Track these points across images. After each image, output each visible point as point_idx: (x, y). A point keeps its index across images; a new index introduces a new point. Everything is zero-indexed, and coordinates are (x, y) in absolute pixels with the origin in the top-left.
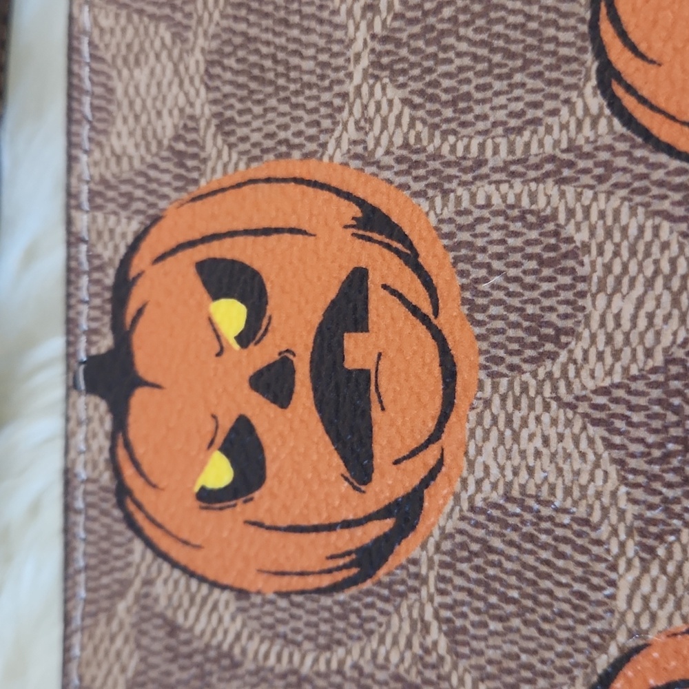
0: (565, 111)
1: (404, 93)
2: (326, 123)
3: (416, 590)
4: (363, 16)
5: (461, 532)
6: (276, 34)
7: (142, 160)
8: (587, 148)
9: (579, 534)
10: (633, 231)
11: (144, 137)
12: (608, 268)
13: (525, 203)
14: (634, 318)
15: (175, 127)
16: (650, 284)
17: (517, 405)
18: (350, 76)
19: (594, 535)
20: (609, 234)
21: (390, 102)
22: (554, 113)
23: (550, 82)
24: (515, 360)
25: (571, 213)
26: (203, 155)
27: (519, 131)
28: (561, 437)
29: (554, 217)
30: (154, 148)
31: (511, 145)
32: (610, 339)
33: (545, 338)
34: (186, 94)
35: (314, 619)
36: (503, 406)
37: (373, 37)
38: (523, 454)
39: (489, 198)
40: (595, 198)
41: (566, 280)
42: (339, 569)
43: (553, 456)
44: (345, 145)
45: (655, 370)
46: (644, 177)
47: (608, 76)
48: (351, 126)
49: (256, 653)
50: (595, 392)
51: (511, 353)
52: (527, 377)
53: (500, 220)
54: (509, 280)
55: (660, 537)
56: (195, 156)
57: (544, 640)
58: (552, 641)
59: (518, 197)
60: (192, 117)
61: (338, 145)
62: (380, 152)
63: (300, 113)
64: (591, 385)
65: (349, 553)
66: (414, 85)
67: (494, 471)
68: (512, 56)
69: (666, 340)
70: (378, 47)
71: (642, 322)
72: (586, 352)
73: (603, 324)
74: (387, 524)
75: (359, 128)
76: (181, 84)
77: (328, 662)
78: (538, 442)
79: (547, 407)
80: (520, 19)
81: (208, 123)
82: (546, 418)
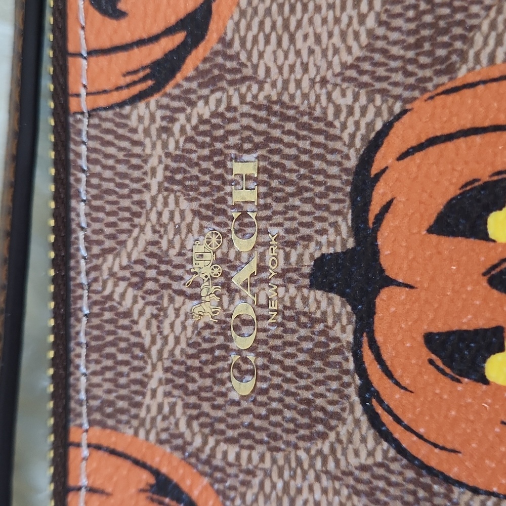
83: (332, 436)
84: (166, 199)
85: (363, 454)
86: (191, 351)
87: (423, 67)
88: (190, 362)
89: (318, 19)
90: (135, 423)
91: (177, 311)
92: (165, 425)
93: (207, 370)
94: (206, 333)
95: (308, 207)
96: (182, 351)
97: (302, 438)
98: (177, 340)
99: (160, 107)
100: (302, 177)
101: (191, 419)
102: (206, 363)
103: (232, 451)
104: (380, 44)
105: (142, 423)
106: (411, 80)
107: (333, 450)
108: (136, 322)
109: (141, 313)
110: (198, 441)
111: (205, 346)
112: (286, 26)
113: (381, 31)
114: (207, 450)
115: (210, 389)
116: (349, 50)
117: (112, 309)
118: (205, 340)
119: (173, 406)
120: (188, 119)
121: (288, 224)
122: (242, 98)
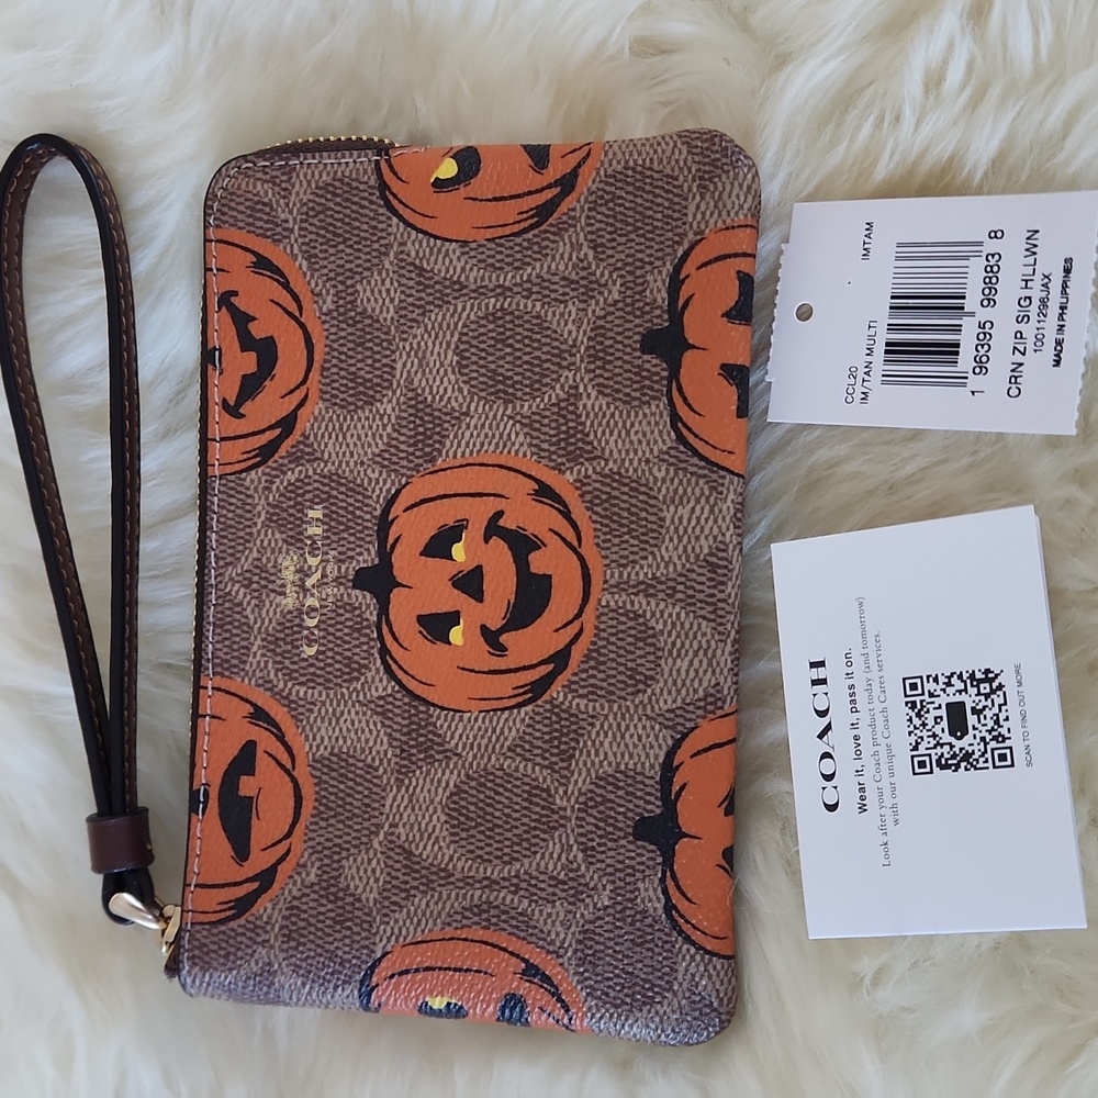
83: (363, 679)
84: (266, 531)
85: (380, 689)
86: (279, 628)
87: (418, 457)
88: (277, 635)
89: (359, 425)
90: (242, 674)
91: (271, 602)
92: (261, 674)
93: (288, 639)
94: (289, 617)
95: (352, 539)
96: (274, 628)
97: (344, 681)
98: (270, 622)
99: (264, 474)
100: (349, 520)
101: (277, 670)
102: (287, 635)
103: (302, 690)
104: (394, 443)
105: (247, 674)
106: (412, 465)
107: (363, 689)
108: (245, 610)
109: (249, 603)
110: (281, 685)
111: (288, 625)
112: (341, 428)
113: (395, 435)
114: (287, 691)
115: (289, 652)
116: (377, 444)
117: (230, 601)
118: (288, 621)
119: (266, 663)
120: (282, 483)
121: (340, 549)
122: (315, 470)
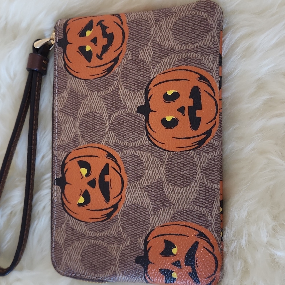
0: (141, 139)
1: (115, 134)
2: (102, 138)
3: (117, 221)
4: (108, 120)
5: (125, 210)
6: (92, 121)
7: (67, 141)
8: (145, 145)
9: (144, 210)
10: (152, 160)
11: (68, 137)
12: (148, 165)
13: (135, 154)
14: (152, 174)
15: (74, 136)
16: (154, 168)
17: (134, 188)
18: (106, 130)
19: (146, 210)
20: (148, 160)
21: (113, 135)
22: (139, 139)
23: (139, 134)
24: (134, 180)
25: (142, 156)
26: (79, 141)
27: (134, 142)
28: (141, 194)
29: (139, 156)
30: (70, 140)
31: (133, 144)
32: (148, 177)
33: (138, 177)
34: (76, 130)
35: (99, 227)
36: (132, 188)
37: (110, 123)
38: (135, 197)
39: (129, 153)
40: (146, 154)
41: (142, 167)
42: (104, 217)
43: (140, 197)
44: (105, 142)
45: (155, 183)
46: (154, 151)
47: (148, 134)
48: (106, 139)
49: (89, 233)
50: (146, 186)
51: (133, 179)
52: (135, 183)
53: (131, 157)
54: (132, 167)
55: (157, 211)
56: (77, 141)
57: (138, 229)
58: (140, 229)
59: (134, 153)
60: (77, 134)
61: (104, 142)
62: (111, 143)
63: (97, 135)
64: (145, 185)
65: (105, 215)
66: (116, 132)
67: (130, 200)
68: (132, 129)
69: (157, 178)
70: (111, 125)
71: (153, 175)
72: (145, 179)
73: (147, 175)
74: (112, 209)
75: (107, 139)
76: (75, 128)
77: (102, 234)
78: (137, 194)
79: (139, 189)
80: (134, 123)
81: (80, 135)
82: (138, 190)
